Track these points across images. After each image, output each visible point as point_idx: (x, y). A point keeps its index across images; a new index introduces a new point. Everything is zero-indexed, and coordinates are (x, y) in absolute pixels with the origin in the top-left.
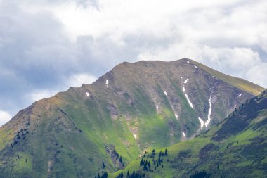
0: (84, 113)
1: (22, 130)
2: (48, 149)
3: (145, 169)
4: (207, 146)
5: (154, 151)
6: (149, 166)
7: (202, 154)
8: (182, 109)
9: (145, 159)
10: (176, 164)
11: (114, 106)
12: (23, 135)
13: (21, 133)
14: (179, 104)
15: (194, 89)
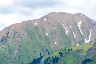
0: (34, 31)
1: (5, 36)
2: (16, 45)
3: (61, 56)
4: (91, 48)
5: (65, 48)
6: (63, 54)
7: (88, 52)
8: (78, 34)
9: (61, 51)
10: (76, 55)
11: (47, 30)
12: (5, 38)
13: (4, 37)
14: (76, 32)
15: (83, 26)
